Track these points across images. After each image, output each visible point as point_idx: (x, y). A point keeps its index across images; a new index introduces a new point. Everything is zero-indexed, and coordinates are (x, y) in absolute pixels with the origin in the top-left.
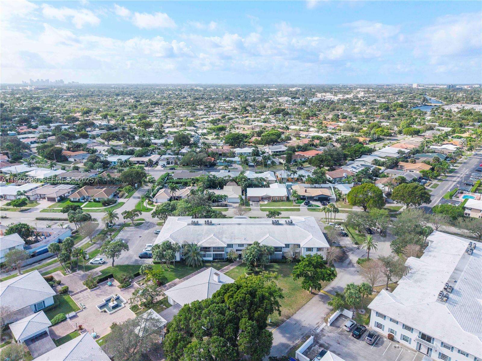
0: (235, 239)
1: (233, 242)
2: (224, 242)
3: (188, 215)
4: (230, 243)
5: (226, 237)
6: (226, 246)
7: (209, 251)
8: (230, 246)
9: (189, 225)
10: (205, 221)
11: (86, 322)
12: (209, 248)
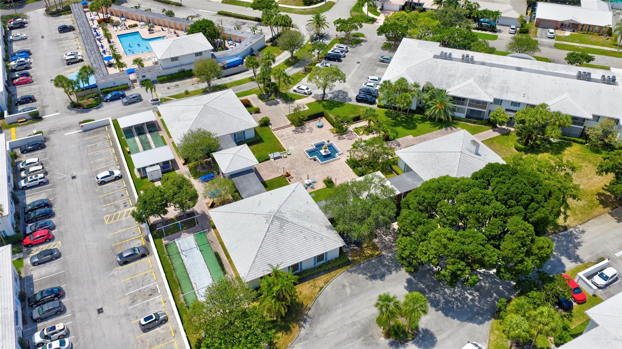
0: (507, 92)
1: (504, 97)
2: (490, 95)
3: (433, 40)
4: (498, 97)
5: (493, 88)
6: (492, 100)
7: (462, 104)
8: (498, 102)
9: (435, 57)
10: (463, 56)
11: (293, 168)
12: (464, 99)
